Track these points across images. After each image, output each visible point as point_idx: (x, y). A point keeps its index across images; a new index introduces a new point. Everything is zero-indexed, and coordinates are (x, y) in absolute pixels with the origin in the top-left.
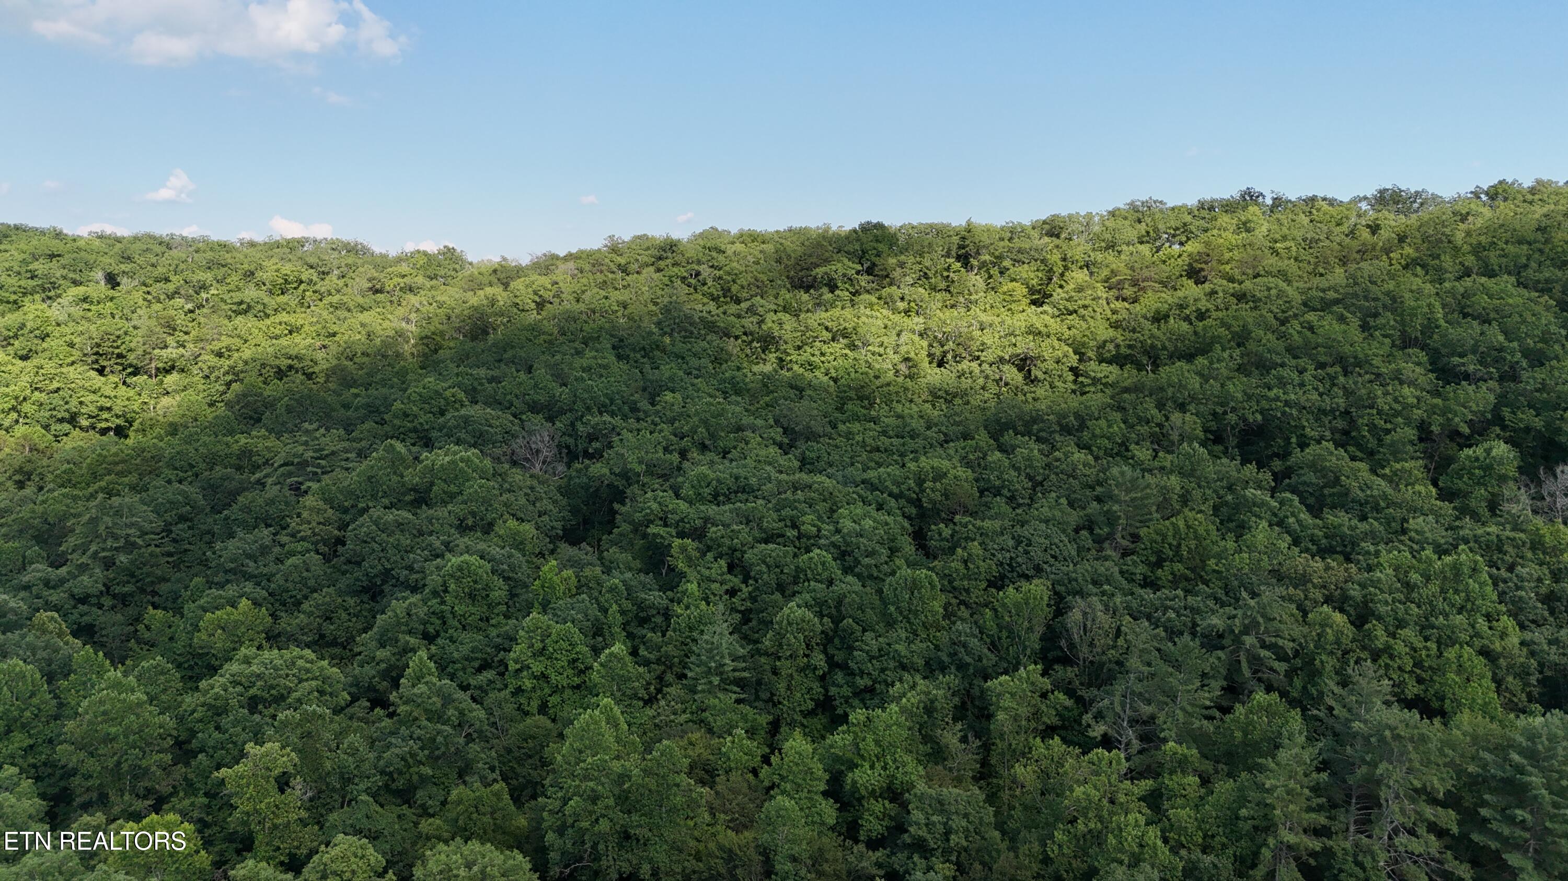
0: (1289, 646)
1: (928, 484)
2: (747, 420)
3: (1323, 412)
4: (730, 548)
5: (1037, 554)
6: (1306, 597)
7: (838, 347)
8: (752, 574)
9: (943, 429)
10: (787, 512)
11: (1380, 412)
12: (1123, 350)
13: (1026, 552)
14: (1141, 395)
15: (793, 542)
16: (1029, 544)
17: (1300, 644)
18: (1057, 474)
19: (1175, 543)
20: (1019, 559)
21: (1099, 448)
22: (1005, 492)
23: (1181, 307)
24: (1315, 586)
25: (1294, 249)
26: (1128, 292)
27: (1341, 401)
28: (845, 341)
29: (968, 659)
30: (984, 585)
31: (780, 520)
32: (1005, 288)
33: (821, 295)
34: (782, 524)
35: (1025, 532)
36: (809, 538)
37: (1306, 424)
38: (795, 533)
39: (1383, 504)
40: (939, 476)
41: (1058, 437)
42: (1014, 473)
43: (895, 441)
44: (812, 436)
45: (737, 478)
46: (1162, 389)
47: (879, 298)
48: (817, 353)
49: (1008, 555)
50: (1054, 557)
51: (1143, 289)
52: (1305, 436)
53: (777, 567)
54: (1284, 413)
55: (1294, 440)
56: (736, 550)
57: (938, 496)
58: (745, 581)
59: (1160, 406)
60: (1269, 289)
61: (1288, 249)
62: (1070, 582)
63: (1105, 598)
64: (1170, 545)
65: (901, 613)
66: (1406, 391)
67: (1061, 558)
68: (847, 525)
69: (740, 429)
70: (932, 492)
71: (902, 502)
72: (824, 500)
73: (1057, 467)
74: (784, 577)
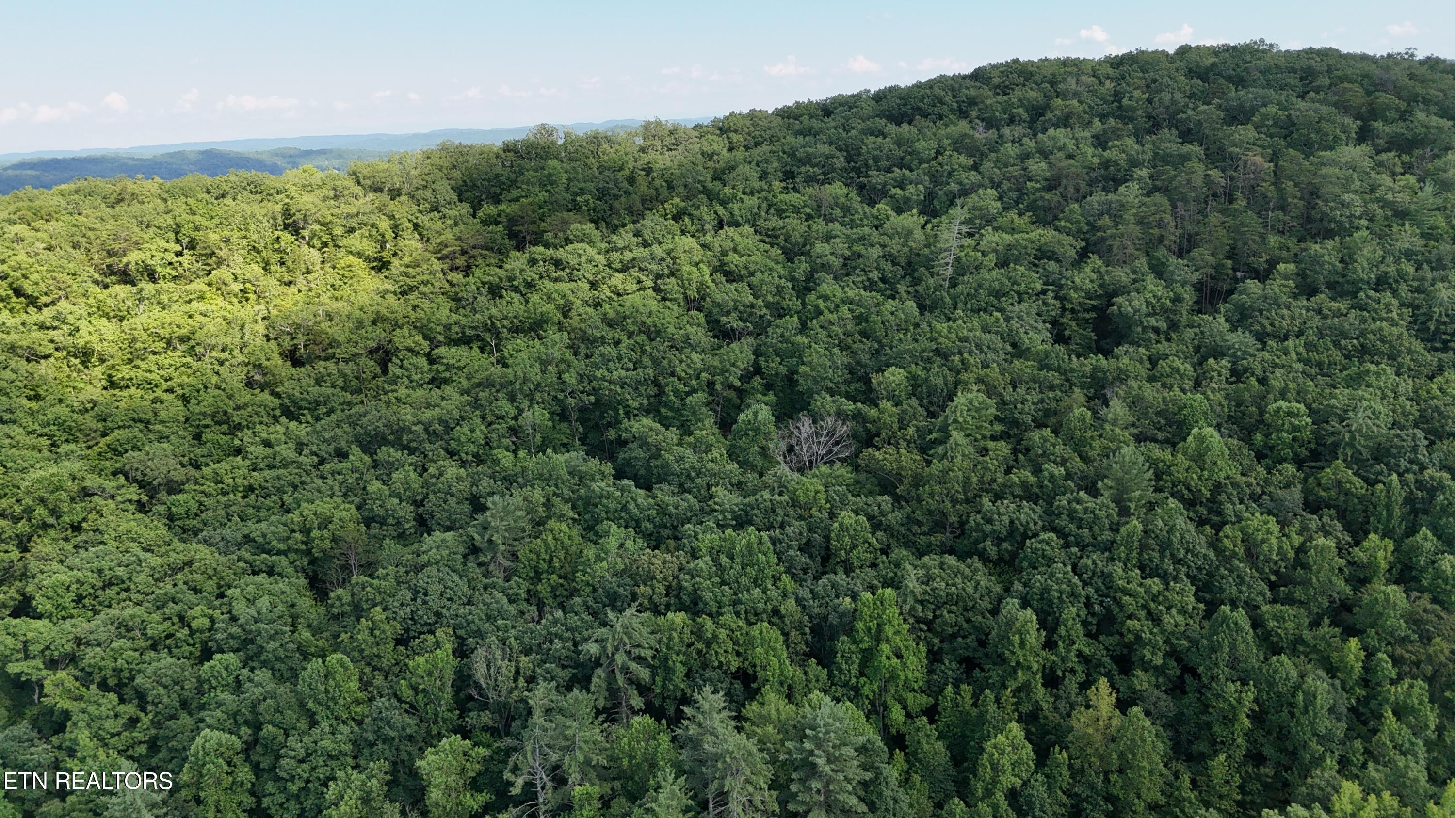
0: (648, 653)
1: (315, 533)
2: (92, 481)
3: (639, 382)
4: (114, 670)
5: (434, 602)
6: (654, 593)
7: (175, 357)
8: (150, 699)
9: (315, 448)
10: (171, 609)
11: (680, 379)
12: (468, 332)
13: (425, 603)
14: (494, 390)
15: (185, 641)
16: (426, 594)
17: (656, 650)
18: (435, 493)
19: (547, 557)
20: (420, 613)
21: (467, 454)
22: (391, 521)
23: (511, 279)
24: (659, 582)
25: (591, 201)
26: (461, 261)
27: (650, 372)
28: (183, 347)
29: (392, 734)
30: (392, 644)
31: (165, 620)
32: (342, 263)
33: (141, 290)
34: (168, 624)
35: (421, 580)
36: (202, 632)
37: (628, 397)
38: (186, 631)
39: (693, 474)
40: (326, 522)
41: (427, 445)
42: (396, 501)
43: (267, 473)
44: (174, 488)
45: (100, 571)
46: (511, 383)
47: (209, 285)
48: (154, 368)
49: (408, 610)
50: (449, 599)
51: (473, 257)
52: (628, 406)
53: (176, 683)
54: (611, 390)
55: (621, 412)
56: (121, 670)
57: (327, 544)
58: (143, 709)
59: (512, 399)
60: (580, 256)
61: (587, 201)
62: (468, 624)
63: (500, 633)
64: (544, 560)
65: (320, 704)
66: (695, 356)
67: (455, 598)
68: (240, 608)
69: (86, 493)
70: (321, 540)
71: (292, 556)
72: (210, 577)
73: (434, 485)
74: (186, 693)
